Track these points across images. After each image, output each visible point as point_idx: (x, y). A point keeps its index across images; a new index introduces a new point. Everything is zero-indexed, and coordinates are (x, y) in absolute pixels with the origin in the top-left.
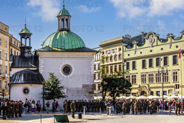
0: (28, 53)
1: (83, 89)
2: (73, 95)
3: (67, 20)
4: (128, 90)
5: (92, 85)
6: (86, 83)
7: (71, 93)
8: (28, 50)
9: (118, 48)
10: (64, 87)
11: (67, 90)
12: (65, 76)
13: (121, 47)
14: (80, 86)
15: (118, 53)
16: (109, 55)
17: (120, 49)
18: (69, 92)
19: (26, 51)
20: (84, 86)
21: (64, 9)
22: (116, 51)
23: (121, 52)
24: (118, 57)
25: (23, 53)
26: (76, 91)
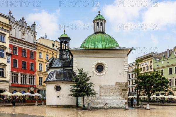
0: (66, 55)
1: (116, 87)
2: (106, 93)
3: (101, 23)
4: (165, 87)
5: (125, 82)
6: (120, 81)
7: (104, 91)
8: (66, 53)
9: (149, 61)
10: (92, 83)
11: (100, 87)
12: (98, 74)
13: (152, 60)
14: (114, 84)
15: (149, 65)
16: (143, 67)
17: (151, 62)
18: (102, 89)
19: (64, 54)
20: (118, 84)
21: (99, 14)
22: (148, 63)
23: (152, 64)
24: (149, 68)
25: (62, 55)
26: (109, 88)
